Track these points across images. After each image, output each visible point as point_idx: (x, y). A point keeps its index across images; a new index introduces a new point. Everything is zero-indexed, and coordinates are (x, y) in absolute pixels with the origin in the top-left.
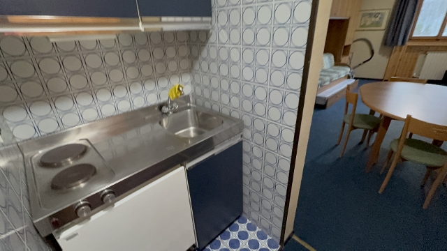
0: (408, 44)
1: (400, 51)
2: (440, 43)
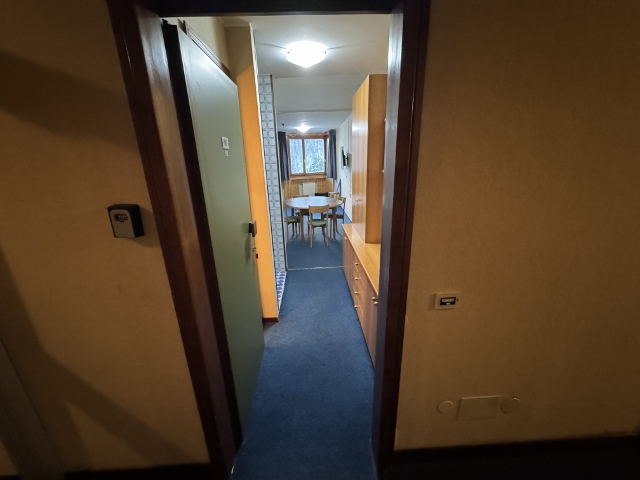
0: (291, 179)
2: (306, 177)
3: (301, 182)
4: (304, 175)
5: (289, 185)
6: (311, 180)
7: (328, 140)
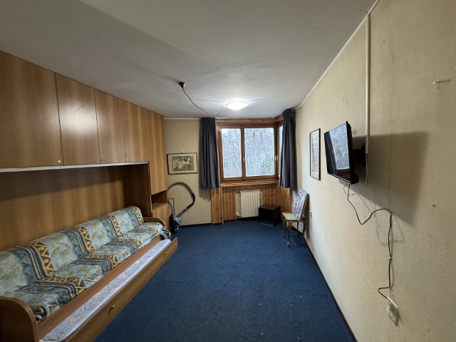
0: (222, 185)
1: (218, 193)
2: (246, 182)
3: (238, 190)
4: (244, 179)
5: (219, 196)
6: (253, 188)
7: (281, 129)
